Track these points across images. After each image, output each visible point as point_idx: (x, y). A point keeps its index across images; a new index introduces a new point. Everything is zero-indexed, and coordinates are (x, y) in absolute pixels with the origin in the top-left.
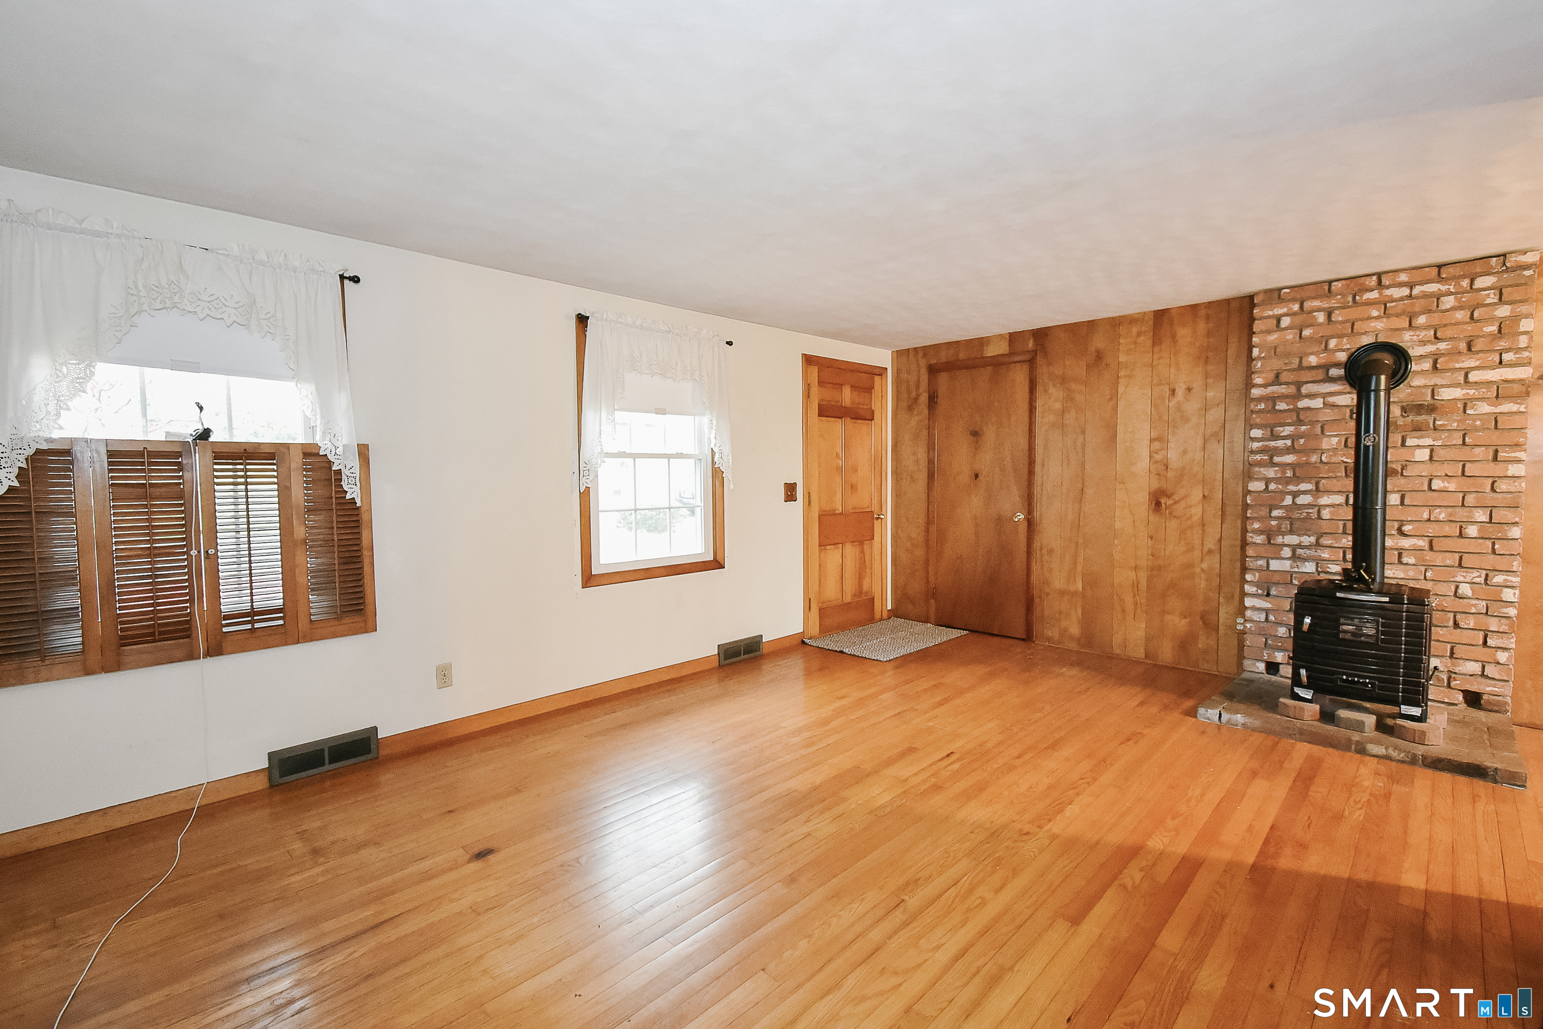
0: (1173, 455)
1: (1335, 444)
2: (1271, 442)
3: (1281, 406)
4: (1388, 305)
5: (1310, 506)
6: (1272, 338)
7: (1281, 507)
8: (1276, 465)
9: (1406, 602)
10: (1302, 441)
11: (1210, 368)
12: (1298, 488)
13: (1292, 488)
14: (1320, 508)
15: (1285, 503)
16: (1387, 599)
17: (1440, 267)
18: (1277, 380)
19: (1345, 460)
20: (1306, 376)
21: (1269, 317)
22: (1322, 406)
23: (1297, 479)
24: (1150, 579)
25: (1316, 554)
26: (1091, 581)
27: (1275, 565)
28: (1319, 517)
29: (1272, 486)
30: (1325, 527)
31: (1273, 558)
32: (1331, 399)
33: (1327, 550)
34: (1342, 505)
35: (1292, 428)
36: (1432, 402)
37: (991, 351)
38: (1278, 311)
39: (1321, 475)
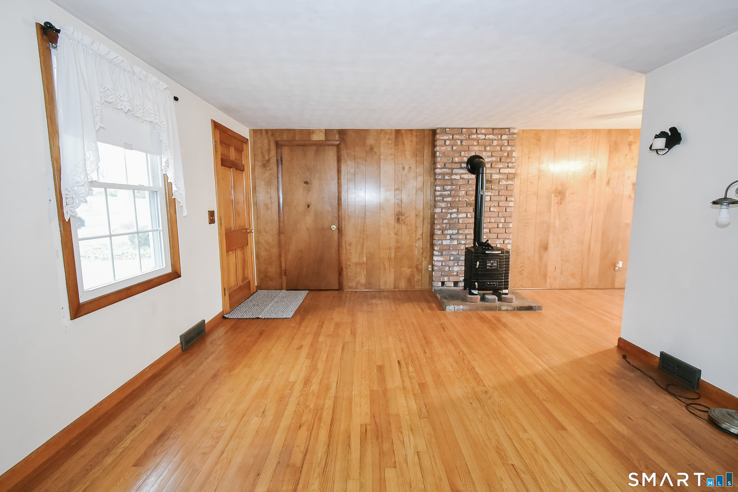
0: (404, 197)
1: (463, 194)
2: (443, 192)
3: (447, 177)
4: (479, 141)
5: (455, 218)
6: (443, 148)
7: (446, 219)
8: (444, 201)
9: (505, 252)
10: (453, 192)
11: (418, 159)
12: (452, 211)
13: (450, 211)
14: (458, 219)
15: (448, 217)
16: (500, 252)
17: (493, 129)
18: (445, 167)
19: (467, 200)
20: (455, 166)
21: (442, 140)
22: (459, 178)
23: (452, 207)
24: (395, 253)
25: (458, 237)
26: (371, 256)
27: (445, 242)
28: (458, 222)
29: (444, 211)
30: (460, 226)
31: (444, 240)
32: (462, 176)
33: (461, 235)
34: (465, 218)
35: (450, 187)
36: (490, 179)
37: (315, 138)
38: (446, 138)
39: (459, 206)
